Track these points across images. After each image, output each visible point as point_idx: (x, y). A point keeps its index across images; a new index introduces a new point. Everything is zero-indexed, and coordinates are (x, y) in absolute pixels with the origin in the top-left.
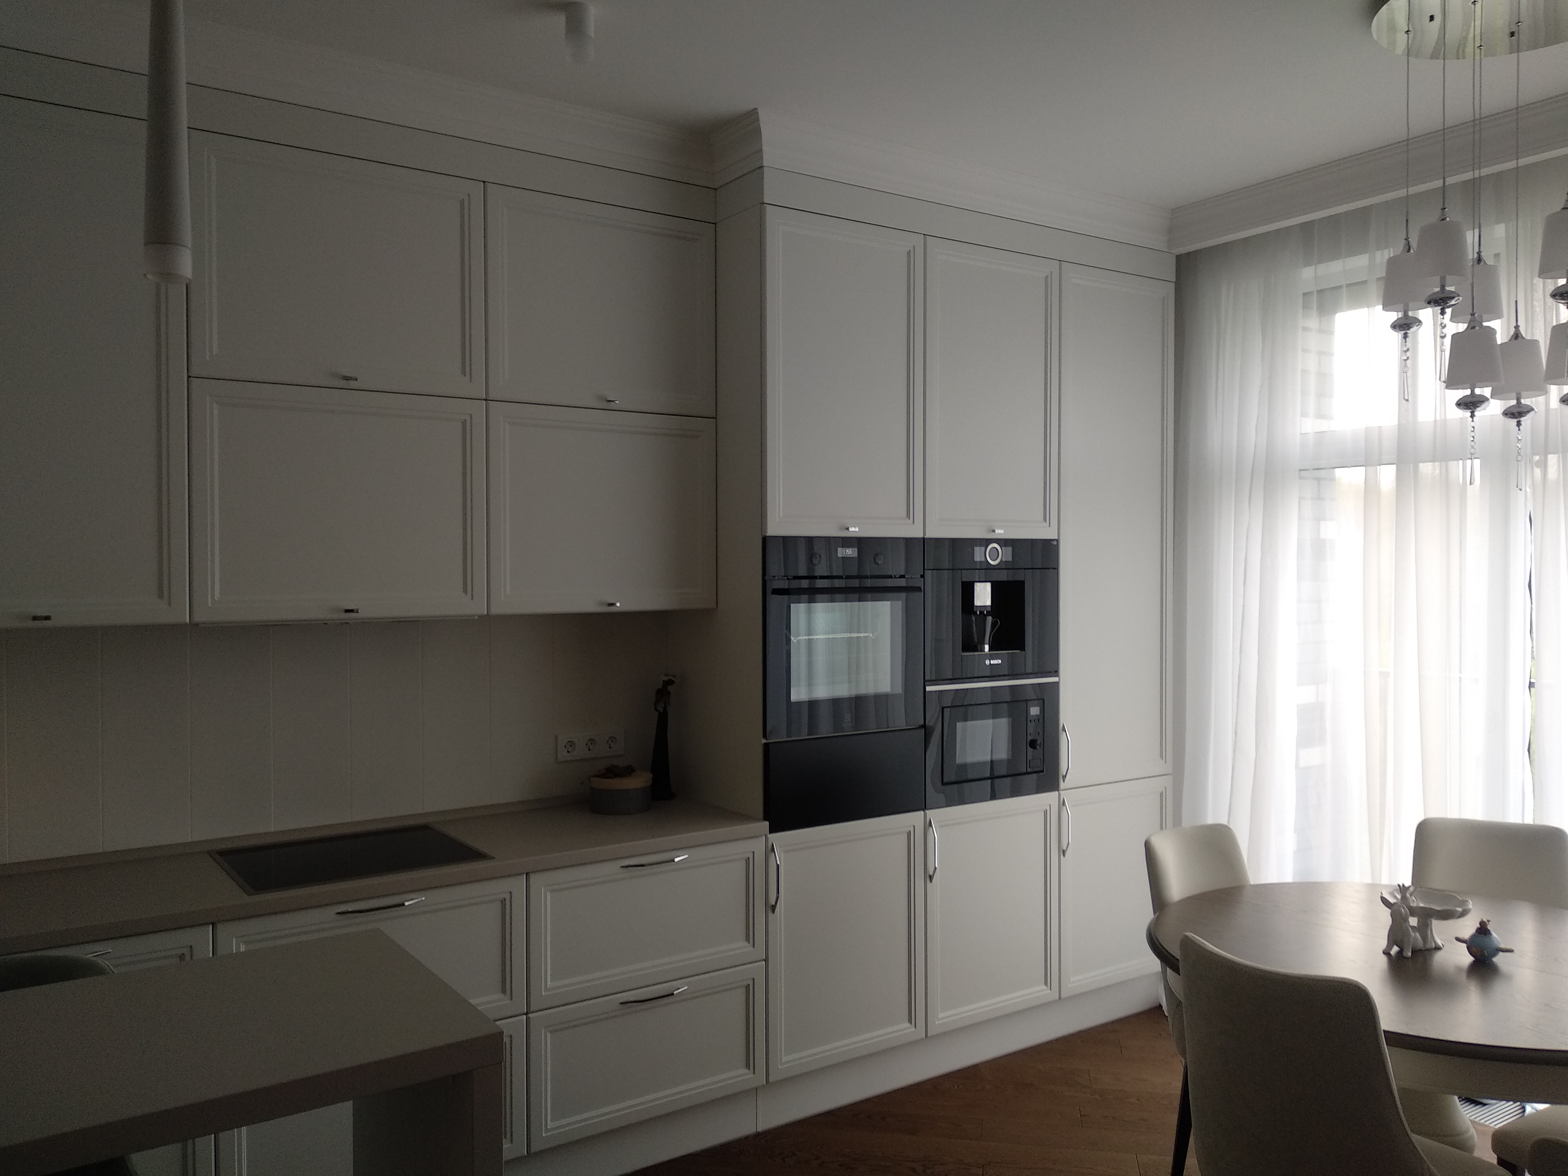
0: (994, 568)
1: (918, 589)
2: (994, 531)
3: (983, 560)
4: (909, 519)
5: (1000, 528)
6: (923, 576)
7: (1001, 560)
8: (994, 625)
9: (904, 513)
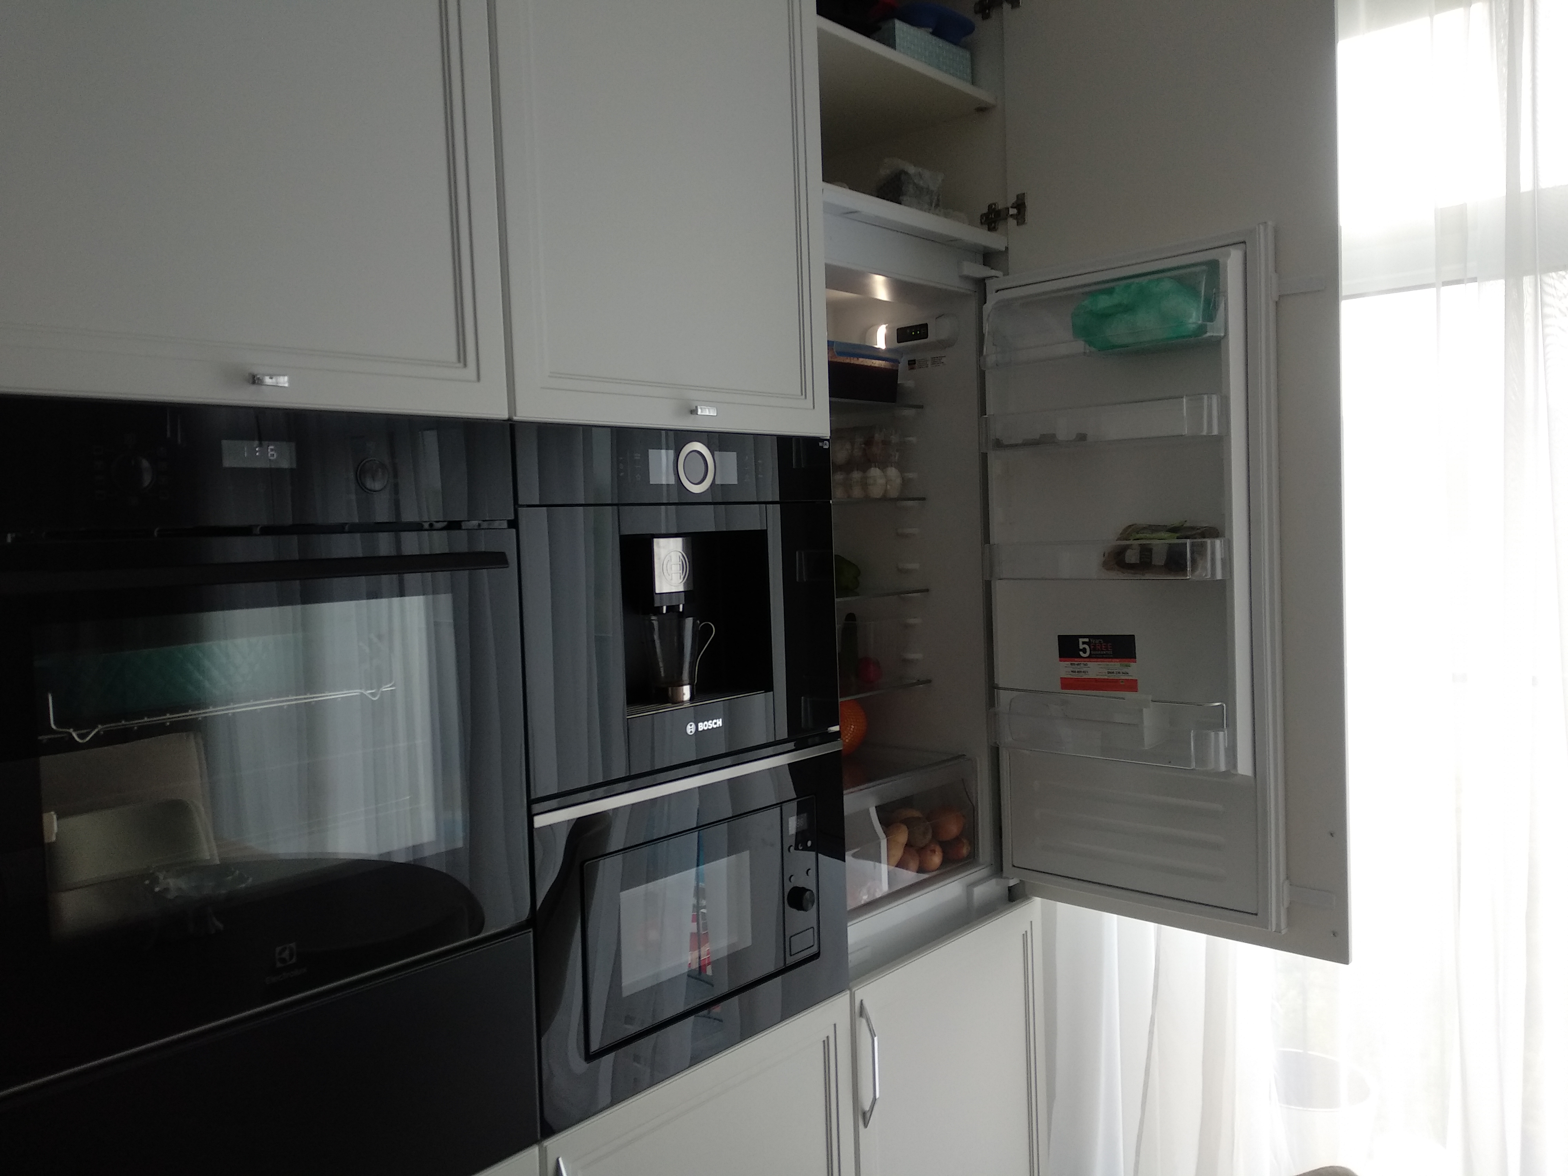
0: (697, 502)
1: (498, 559)
2: (694, 412)
3: (672, 481)
4: (465, 365)
5: (709, 403)
6: (514, 524)
7: (713, 484)
8: (700, 636)
9: (451, 354)
